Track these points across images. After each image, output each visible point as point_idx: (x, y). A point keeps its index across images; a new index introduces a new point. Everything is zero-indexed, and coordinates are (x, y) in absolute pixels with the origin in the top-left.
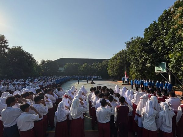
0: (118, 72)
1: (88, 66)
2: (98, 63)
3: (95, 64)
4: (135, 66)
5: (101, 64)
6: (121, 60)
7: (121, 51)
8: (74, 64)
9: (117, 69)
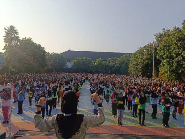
0: (143, 71)
1: (102, 62)
2: (115, 58)
3: (111, 59)
4: (168, 64)
5: (118, 59)
6: (148, 56)
7: (148, 44)
8: (85, 59)
9: (142, 67)
